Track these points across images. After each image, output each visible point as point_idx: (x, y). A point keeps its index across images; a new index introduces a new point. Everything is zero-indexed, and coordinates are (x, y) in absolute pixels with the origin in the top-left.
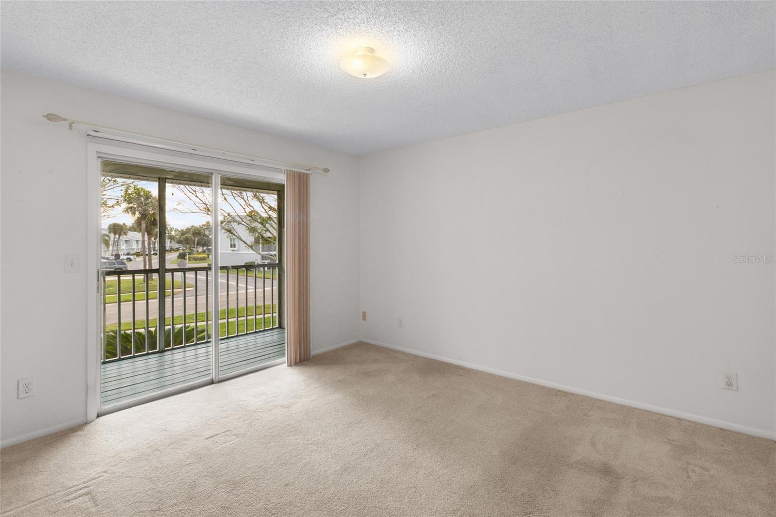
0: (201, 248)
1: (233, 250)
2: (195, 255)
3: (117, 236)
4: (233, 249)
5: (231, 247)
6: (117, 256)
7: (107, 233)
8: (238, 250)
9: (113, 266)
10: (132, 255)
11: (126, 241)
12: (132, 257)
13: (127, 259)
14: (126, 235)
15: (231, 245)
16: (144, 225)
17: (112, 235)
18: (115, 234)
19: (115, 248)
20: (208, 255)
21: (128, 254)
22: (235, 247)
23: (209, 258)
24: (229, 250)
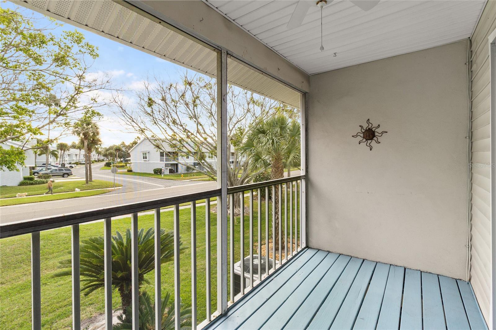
0: (120, 159)
1: (144, 161)
2: (117, 164)
3: (63, 152)
4: (145, 160)
5: (144, 158)
6: (63, 165)
7: (56, 149)
8: (148, 161)
9: (62, 172)
10: (73, 164)
11: (69, 155)
12: (73, 166)
13: (70, 166)
14: (69, 151)
15: (144, 157)
17: (60, 151)
18: (61, 150)
19: (61, 160)
20: (126, 164)
21: (70, 163)
22: (146, 158)
23: (126, 166)
24: (142, 161)
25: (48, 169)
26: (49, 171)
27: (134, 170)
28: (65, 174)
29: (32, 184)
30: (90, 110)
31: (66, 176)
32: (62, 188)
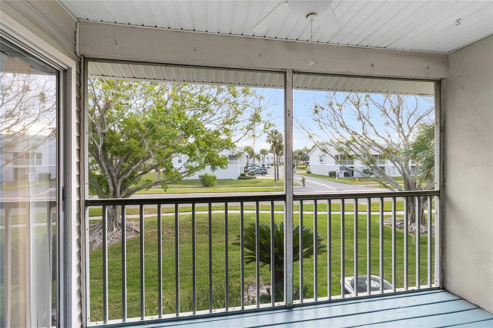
0: (302, 162)
1: (321, 164)
2: (300, 166)
3: (264, 155)
4: (321, 162)
5: (320, 161)
6: (264, 165)
7: (259, 154)
8: (324, 164)
9: (261, 171)
10: (270, 165)
11: (267, 158)
12: (270, 166)
13: (268, 167)
14: (267, 155)
15: (320, 160)
16: (275, 149)
17: (261, 155)
18: (263, 154)
19: (263, 162)
20: (307, 166)
21: (268, 165)
22: (322, 161)
23: (307, 168)
24: (319, 163)
25: (254, 168)
26: (254, 170)
27: (312, 172)
28: (263, 173)
29: (244, 179)
30: (267, 122)
31: (264, 174)
32: (260, 183)
